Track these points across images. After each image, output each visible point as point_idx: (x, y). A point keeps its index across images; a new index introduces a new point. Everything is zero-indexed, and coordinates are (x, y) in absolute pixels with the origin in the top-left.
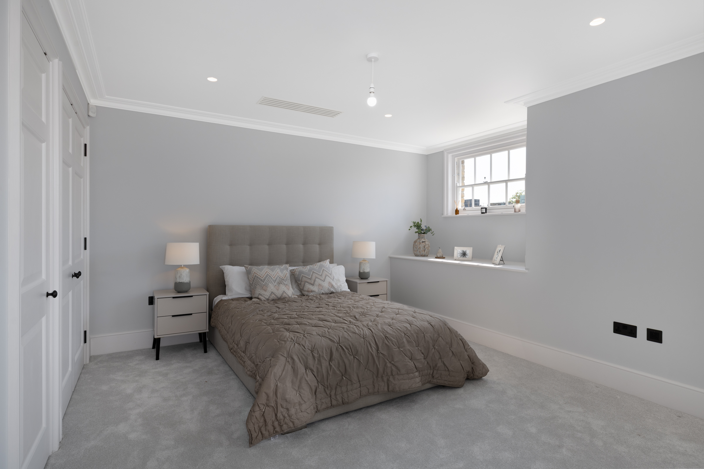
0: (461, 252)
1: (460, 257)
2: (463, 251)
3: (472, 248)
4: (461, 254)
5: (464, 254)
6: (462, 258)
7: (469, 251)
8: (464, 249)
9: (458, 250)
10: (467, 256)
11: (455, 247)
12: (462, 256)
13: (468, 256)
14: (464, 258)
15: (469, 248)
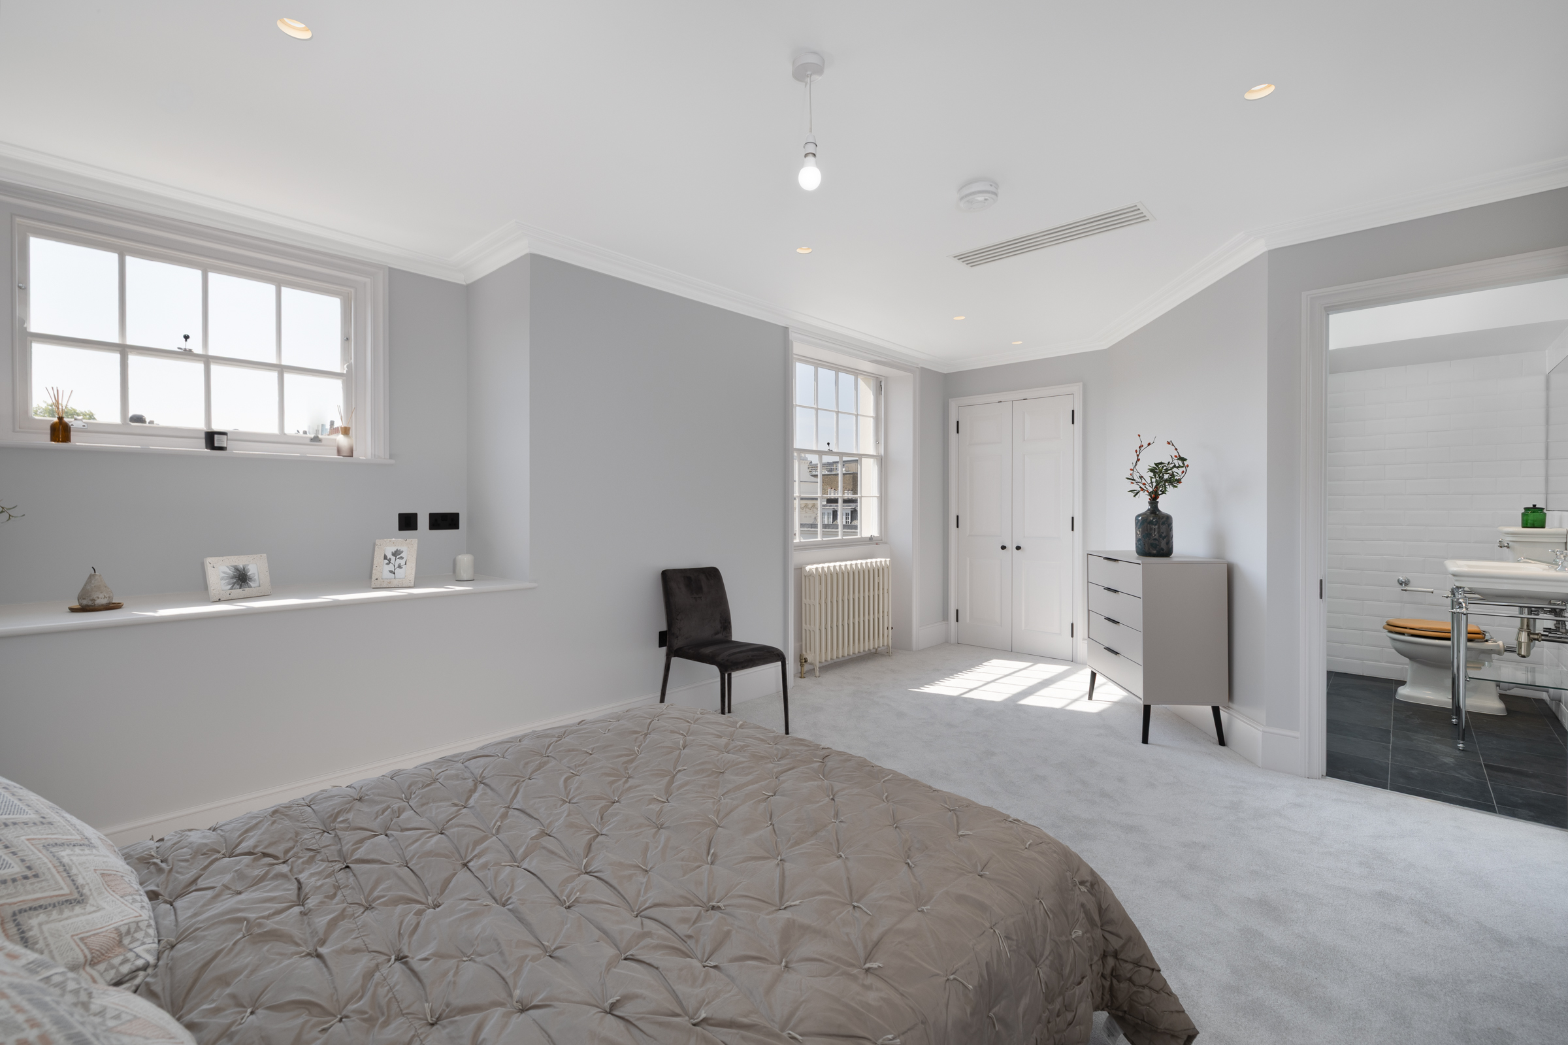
0: (231, 572)
1: (231, 589)
2: (236, 569)
3: (265, 555)
4: (232, 578)
5: (241, 578)
6: (238, 592)
7: (256, 566)
8: (240, 561)
9: (218, 571)
10: (251, 584)
11: (208, 560)
12: (234, 584)
13: (255, 581)
14: (246, 591)
15: (255, 556)
